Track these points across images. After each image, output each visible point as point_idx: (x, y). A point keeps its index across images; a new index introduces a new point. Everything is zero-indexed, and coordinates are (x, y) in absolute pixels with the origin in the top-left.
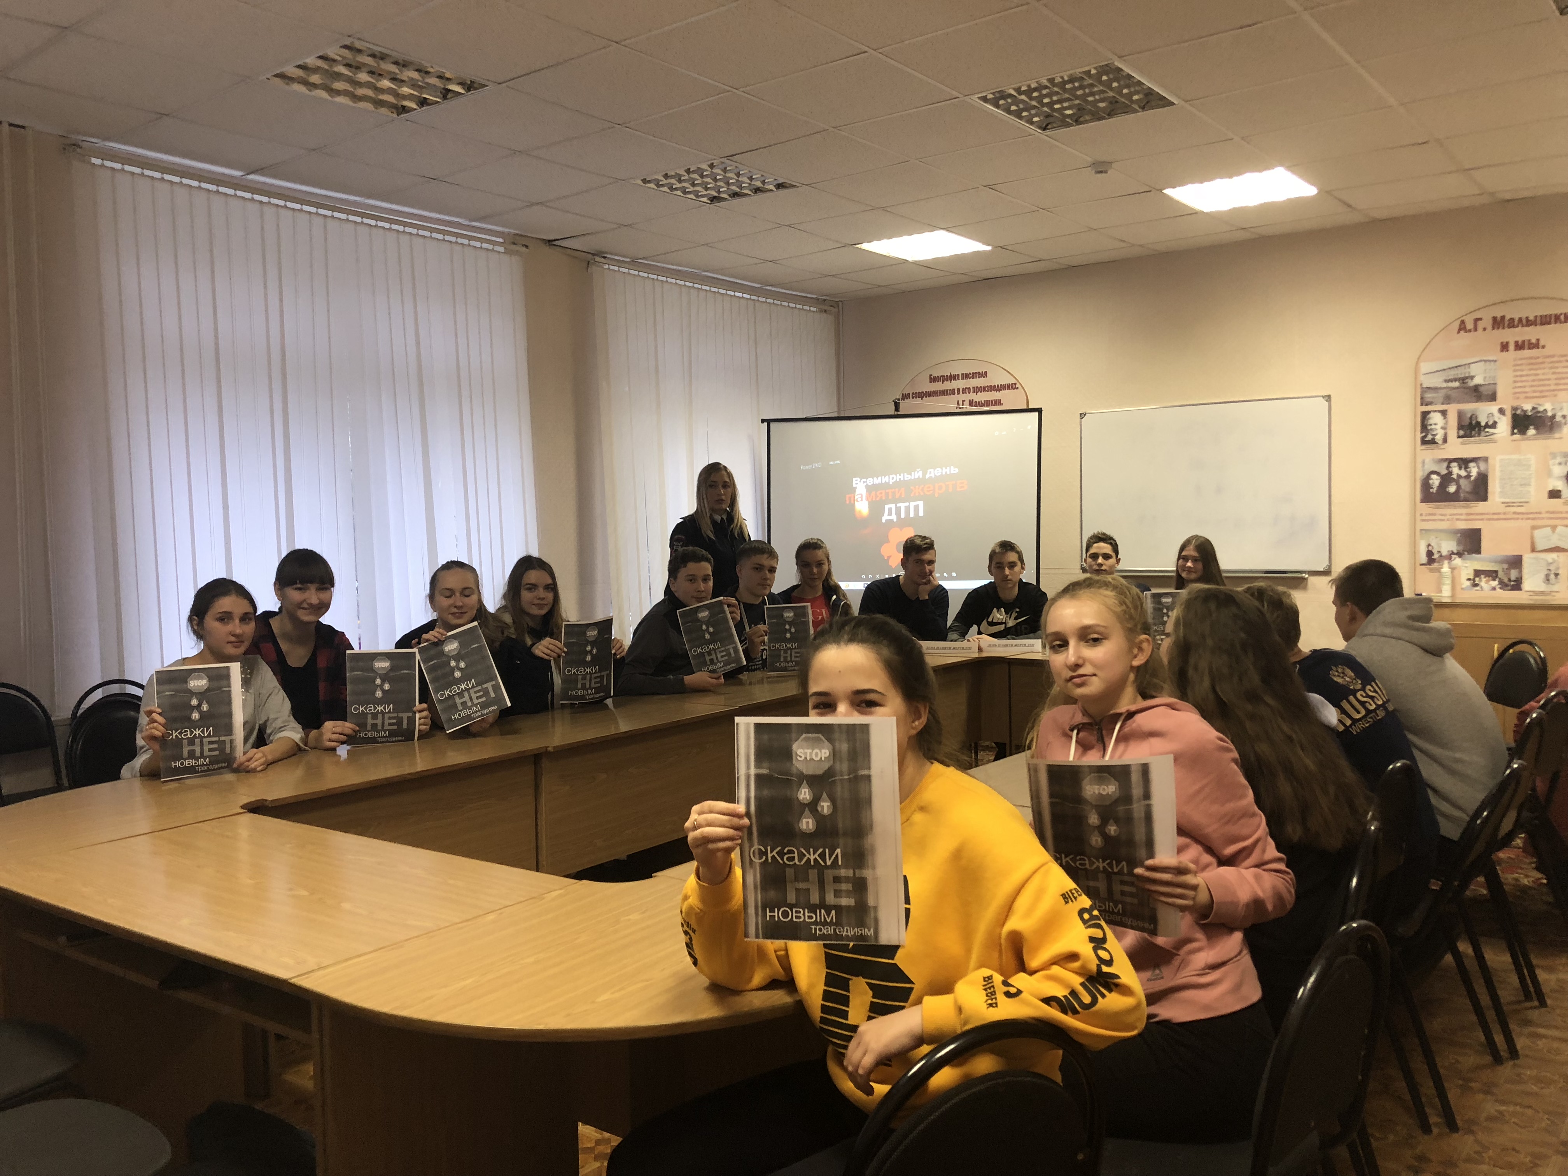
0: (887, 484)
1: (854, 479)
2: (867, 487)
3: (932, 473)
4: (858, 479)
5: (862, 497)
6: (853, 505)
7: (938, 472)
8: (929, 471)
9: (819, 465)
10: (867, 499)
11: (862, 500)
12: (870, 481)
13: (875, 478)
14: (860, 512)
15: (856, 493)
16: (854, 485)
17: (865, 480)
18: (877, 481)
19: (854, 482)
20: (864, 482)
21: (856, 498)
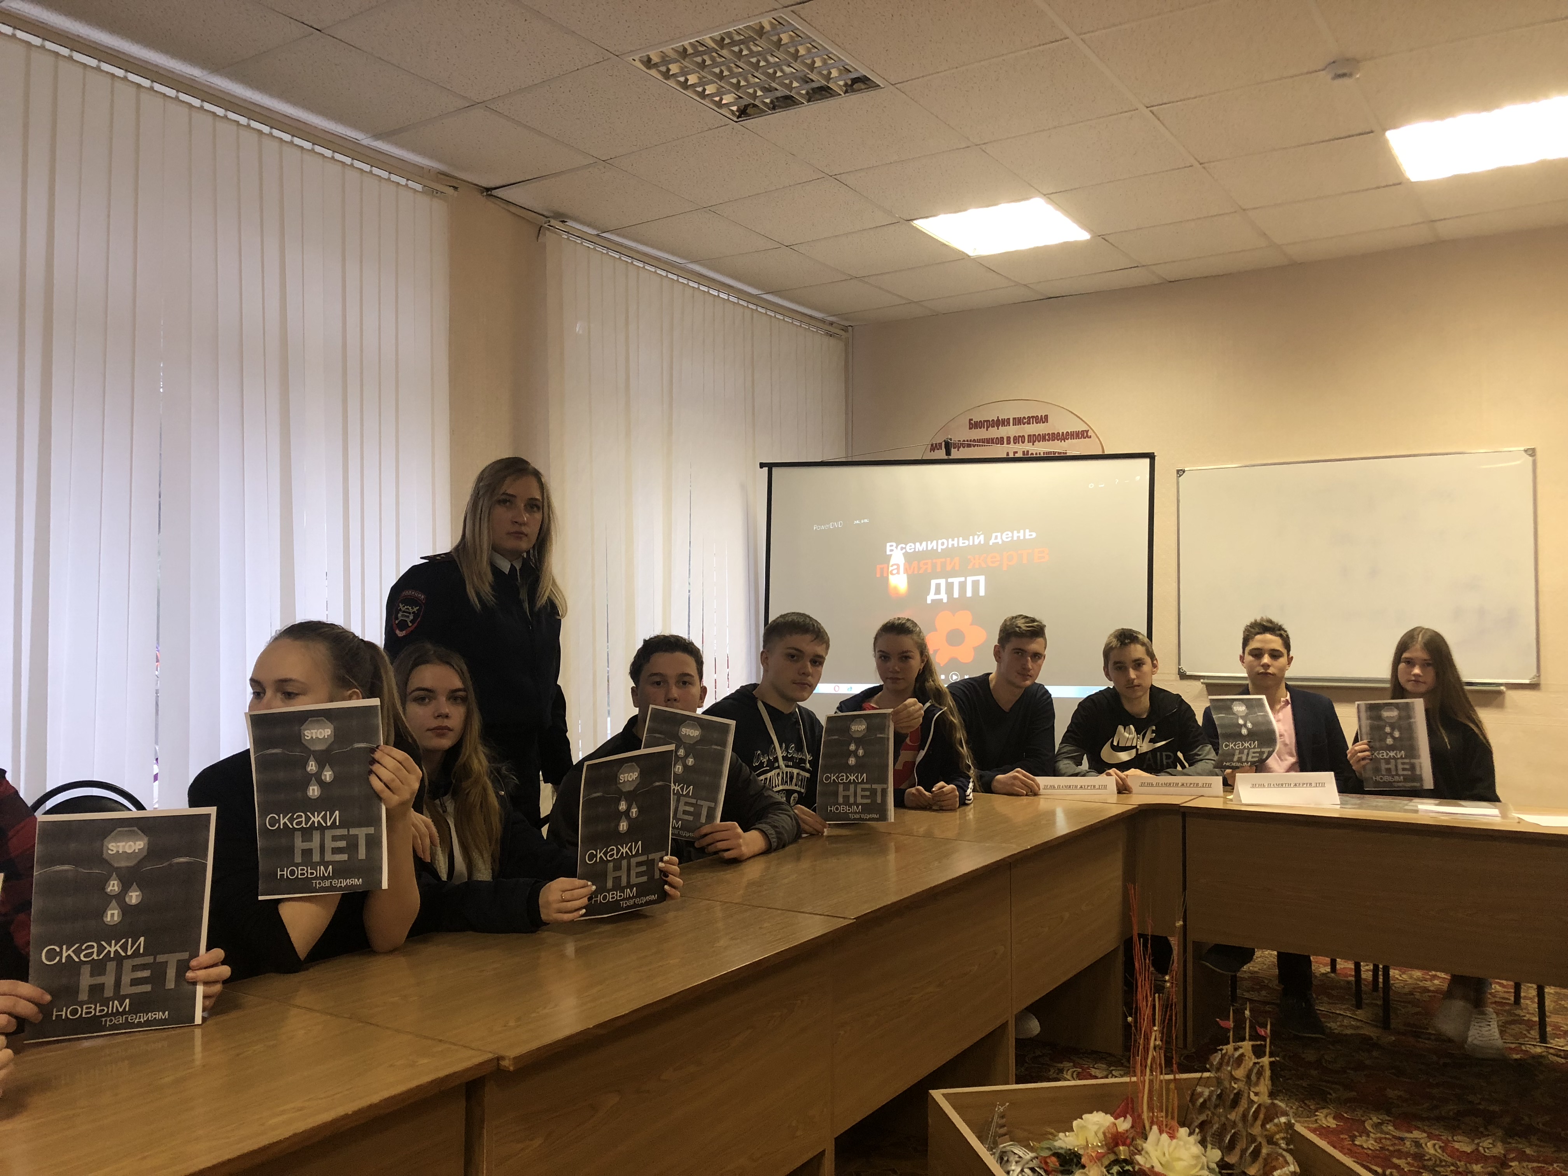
0: (934, 551)
1: (888, 544)
2: (906, 555)
3: (997, 538)
4: (894, 544)
5: (898, 569)
6: (887, 578)
7: (1007, 536)
8: (994, 535)
9: (839, 525)
10: (906, 571)
11: (898, 573)
12: (910, 548)
13: (918, 544)
14: (895, 588)
15: (891, 564)
16: (888, 553)
17: (904, 546)
18: (920, 547)
19: (888, 548)
20: (902, 549)
21: (890, 569)
